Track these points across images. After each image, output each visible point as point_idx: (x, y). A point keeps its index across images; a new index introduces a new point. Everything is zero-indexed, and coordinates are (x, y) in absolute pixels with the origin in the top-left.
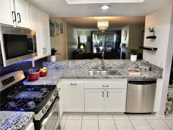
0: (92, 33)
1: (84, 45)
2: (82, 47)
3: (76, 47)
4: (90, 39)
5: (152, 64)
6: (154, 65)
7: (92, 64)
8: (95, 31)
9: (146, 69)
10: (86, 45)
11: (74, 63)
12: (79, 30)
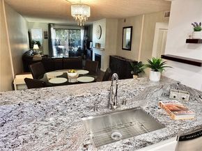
0: (50, 26)
1: (38, 43)
2: (36, 47)
3: (26, 47)
4: (47, 36)
5: (192, 87)
6: (199, 92)
7: (85, 99)
8: (54, 24)
9: (183, 98)
10: (41, 43)
11: (40, 103)
12: (30, 20)
